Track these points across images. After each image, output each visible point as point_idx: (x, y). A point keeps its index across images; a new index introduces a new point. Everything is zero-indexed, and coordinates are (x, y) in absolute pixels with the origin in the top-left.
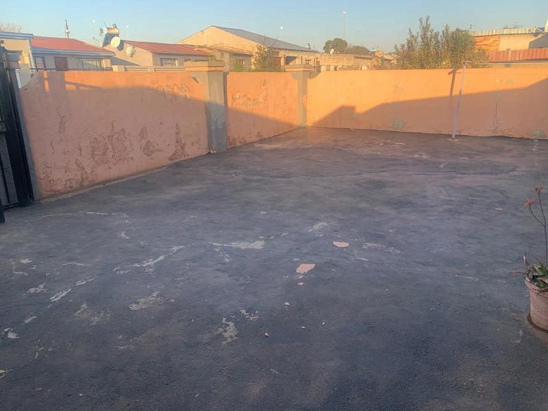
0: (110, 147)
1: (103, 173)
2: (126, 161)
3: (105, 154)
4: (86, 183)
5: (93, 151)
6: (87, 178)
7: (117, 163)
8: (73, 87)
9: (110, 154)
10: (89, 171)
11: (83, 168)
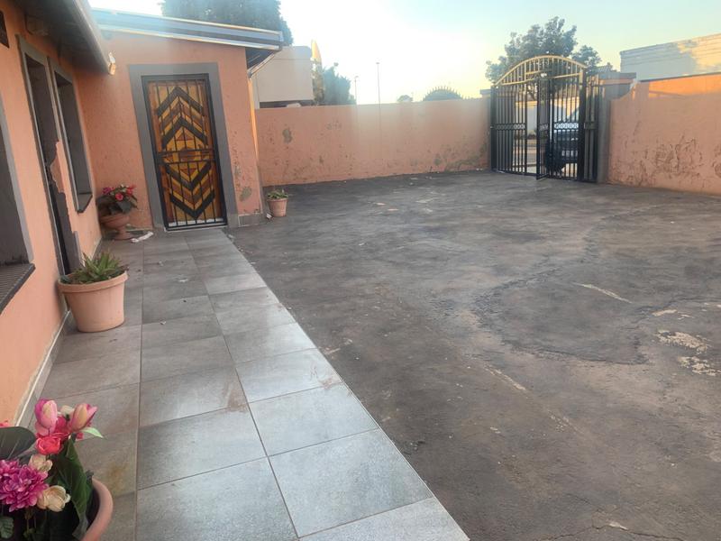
0: (675, 156)
1: (662, 180)
2: (690, 176)
3: (668, 162)
4: (644, 184)
5: (658, 156)
6: (646, 180)
7: (679, 174)
8: (654, 95)
9: (674, 163)
10: (649, 173)
11: (645, 170)
